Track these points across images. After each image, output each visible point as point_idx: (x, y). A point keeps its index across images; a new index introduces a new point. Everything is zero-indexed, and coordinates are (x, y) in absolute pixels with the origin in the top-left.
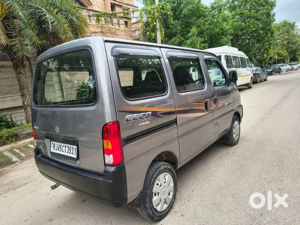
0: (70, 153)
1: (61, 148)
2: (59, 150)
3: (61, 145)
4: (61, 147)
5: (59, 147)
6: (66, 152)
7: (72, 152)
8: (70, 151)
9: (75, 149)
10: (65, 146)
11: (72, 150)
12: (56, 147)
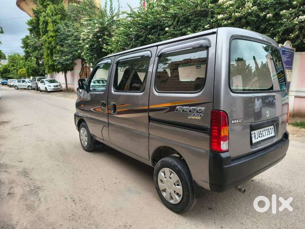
0: (269, 134)
1: (261, 134)
2: (260, 137)
3: (261, 131)
4: (262, 132)
5: (259, 134)
6: (266, 135)
7: (270, 132)
8: (269, 132)
9: (273, 129)
10: (265, 130)
11: (270, 130)
12: (256, 137)
